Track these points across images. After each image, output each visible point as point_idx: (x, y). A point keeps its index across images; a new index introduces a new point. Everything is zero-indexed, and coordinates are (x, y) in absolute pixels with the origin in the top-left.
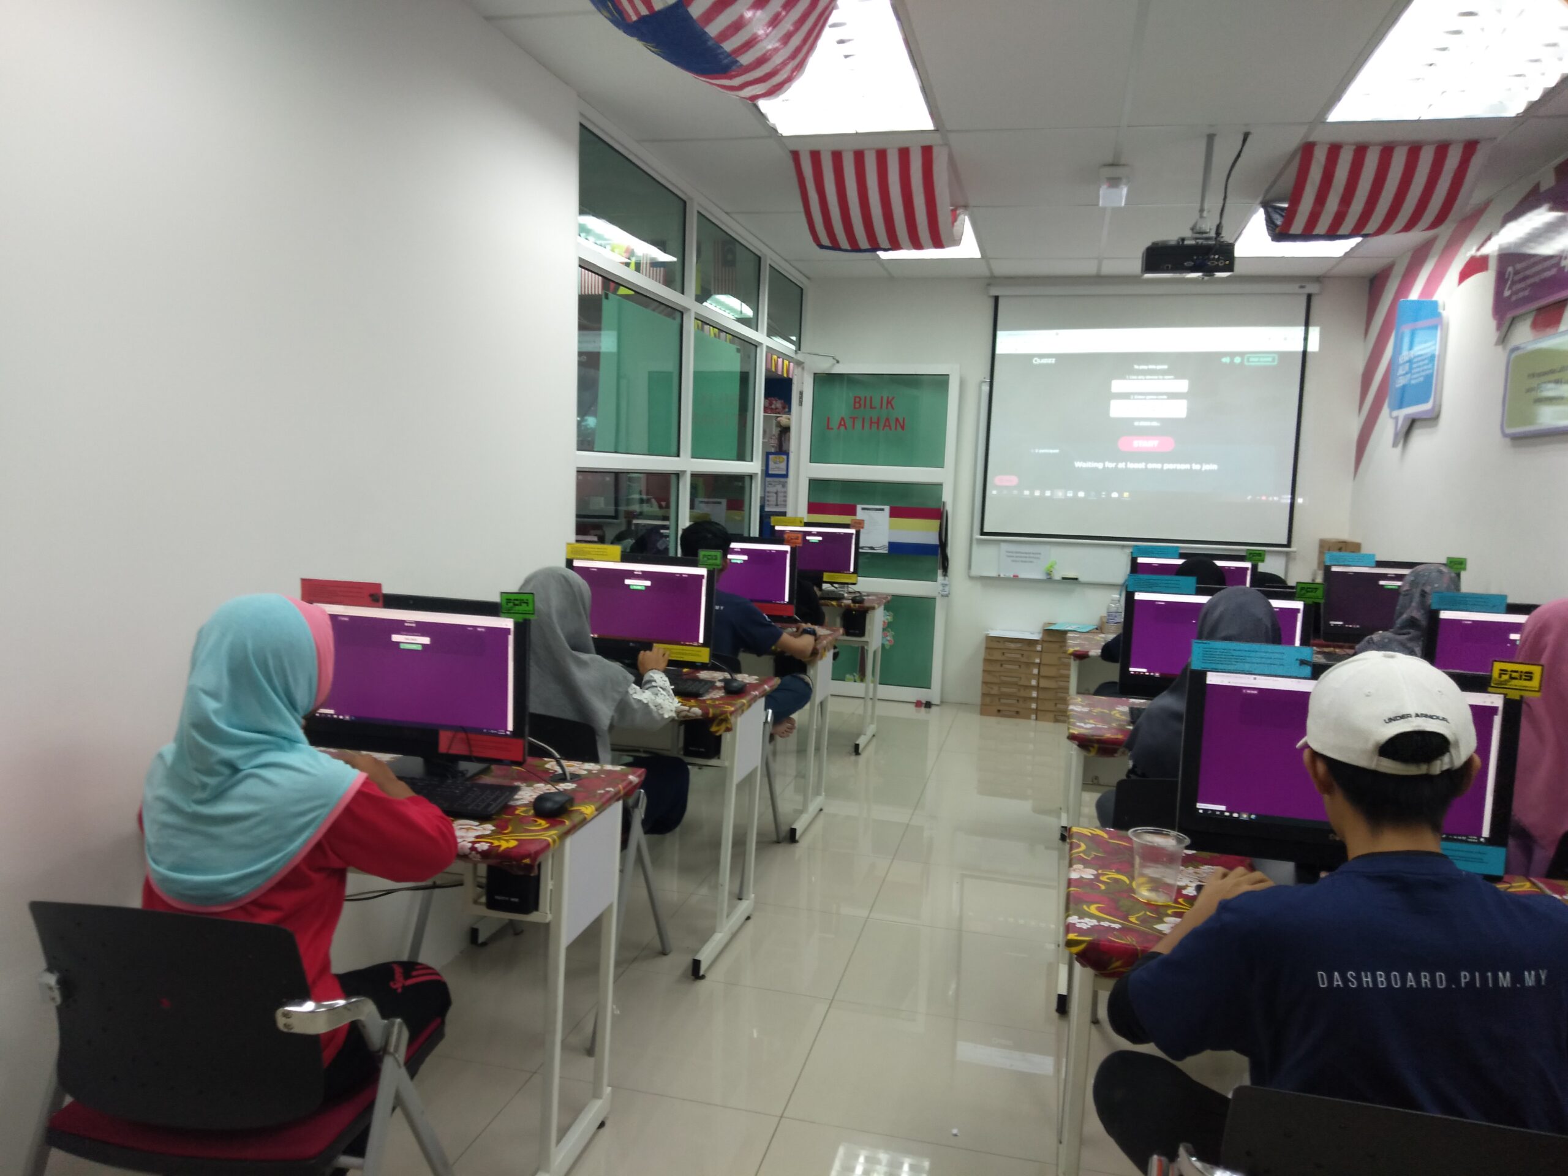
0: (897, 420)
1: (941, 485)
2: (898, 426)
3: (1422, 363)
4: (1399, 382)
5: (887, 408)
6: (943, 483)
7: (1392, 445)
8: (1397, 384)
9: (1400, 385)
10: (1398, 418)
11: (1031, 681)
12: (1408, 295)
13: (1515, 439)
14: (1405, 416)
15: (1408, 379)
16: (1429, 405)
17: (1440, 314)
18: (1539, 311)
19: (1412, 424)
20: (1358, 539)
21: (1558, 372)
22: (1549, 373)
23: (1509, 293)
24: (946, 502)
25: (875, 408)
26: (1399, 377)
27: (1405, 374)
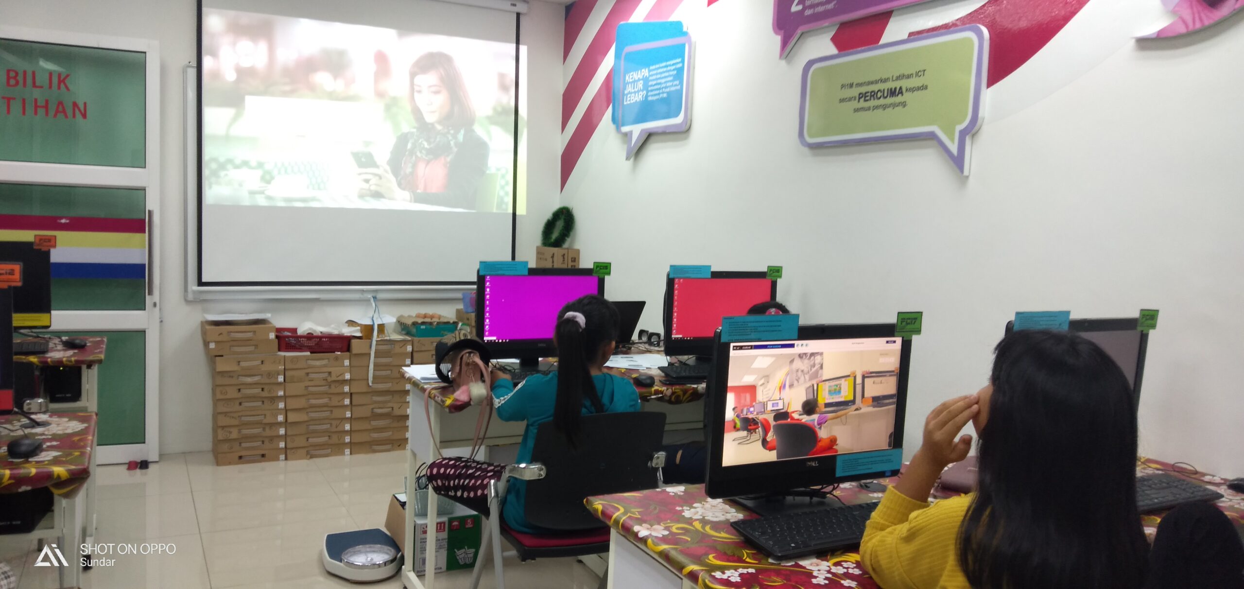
0: (75, 105)
1: (144, 189)
2: (78, 115)
3: (663, 81)
4: (628, 99)
5: (59, 88)
6: (145, 187)
7: (625, 158)
8: (626, 101)
9: (632, 102)
10: (631, 132)
11: (277, 416)
12: (628, 20)
13: (817, 148)
14: (642, 131)
15: (643, 96)
16: (679, 120)
17: (685, 34)
18: (843, 26)
19: (649, 137)
20: (577, 246)
21: (893, 81)
22: (876, 82)
23: (800, 7)
24: (153, 211)
25: (41, 87)
26: (627, 94)
27: (638, 91)
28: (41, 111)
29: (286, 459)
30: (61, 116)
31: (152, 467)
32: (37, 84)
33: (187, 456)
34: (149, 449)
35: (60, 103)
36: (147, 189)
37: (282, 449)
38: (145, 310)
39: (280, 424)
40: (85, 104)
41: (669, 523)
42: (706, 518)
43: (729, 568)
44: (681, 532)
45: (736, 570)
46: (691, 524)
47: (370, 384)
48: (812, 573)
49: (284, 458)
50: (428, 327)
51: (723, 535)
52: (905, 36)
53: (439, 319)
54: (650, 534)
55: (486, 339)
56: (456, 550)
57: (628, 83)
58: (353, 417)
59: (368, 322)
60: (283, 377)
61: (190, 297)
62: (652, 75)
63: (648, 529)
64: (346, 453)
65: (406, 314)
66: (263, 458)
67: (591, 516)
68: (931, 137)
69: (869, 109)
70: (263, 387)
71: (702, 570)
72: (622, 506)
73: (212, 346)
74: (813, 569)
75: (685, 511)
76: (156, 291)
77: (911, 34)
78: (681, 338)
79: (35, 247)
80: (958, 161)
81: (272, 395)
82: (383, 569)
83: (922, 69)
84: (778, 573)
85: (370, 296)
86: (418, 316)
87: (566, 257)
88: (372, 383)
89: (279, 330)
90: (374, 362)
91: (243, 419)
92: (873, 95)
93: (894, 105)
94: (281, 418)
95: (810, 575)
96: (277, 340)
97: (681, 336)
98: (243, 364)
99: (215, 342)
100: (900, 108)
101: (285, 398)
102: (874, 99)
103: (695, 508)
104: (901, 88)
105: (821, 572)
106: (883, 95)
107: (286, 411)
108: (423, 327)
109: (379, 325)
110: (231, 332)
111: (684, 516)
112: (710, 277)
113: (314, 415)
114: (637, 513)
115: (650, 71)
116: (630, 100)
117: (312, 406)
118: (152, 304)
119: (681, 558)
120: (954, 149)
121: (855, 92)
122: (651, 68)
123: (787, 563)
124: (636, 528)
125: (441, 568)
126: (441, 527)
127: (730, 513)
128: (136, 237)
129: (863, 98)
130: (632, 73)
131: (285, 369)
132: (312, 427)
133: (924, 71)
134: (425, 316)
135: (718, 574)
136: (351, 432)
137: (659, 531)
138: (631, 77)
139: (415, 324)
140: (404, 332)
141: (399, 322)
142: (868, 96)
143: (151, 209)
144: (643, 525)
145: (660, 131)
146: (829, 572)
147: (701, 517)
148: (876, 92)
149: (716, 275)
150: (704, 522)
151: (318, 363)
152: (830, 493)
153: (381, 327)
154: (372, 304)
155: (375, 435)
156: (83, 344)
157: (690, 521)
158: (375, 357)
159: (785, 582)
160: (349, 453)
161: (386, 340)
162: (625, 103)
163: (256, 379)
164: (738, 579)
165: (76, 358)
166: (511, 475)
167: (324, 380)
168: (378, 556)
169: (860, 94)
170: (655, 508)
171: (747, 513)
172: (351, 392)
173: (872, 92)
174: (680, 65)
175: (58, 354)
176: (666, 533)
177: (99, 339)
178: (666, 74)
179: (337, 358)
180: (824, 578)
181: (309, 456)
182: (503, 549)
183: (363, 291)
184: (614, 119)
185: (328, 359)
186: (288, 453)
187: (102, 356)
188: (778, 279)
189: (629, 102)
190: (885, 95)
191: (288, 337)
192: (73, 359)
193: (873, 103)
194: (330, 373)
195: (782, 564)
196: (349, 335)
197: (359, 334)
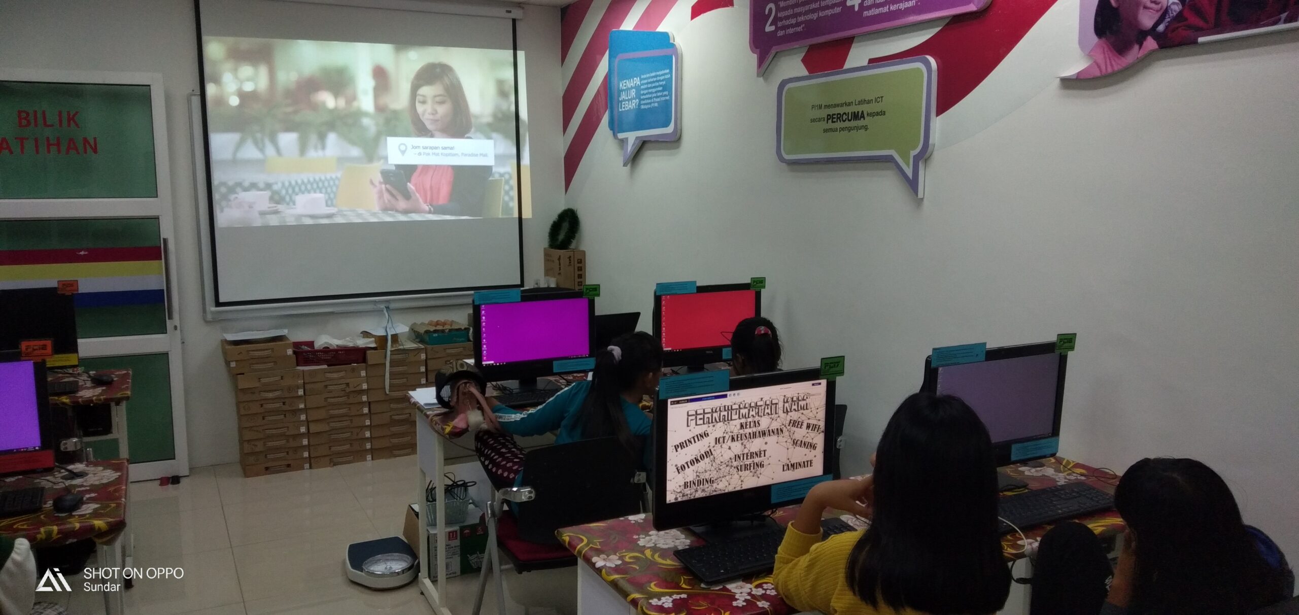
0: (86, 141)
1: (157, 218)
2: (89, 150)
3: (654, 90)
4: (623, 106)
5: (69, 125)
6: (158, 216)
7: (622, 165)
8: (621, 108)
9: (626, 109)
10: (627, 139)
11: (300, 428)
12: (620, 26)
13: (794, 164)
14: (637, 138)
15: (636, 104)
16: (670, 129)
17: (673, 46)
18: (812, 48)
19: (643, 145)
20: (582, 248)
21: (856, 105)
22: (842, 105)
23: (773, 28)
24: (167, 239)
25: (51, 126)
26: (621, 101)
27: (631, 99)
28: (54, 149)
29: (311, 467)
30: (72, 152)
31: (183, 481)
32: (48, 123)
33: (215, 469)
34: (179, 465)
35: (71, 140)
36: (160, 218)
37: (306, 458)
38: (166, 333)
39: (303, 434)
40: (95, 139)
41: (625, 552)
42: (657, 545)
43: (664, 594)
44: (632, 561)
45: (670, 596)
46: (643, 553)
47: (388, 393)
48: (735, 596)
49: (308, 467)
50: (440, 334)
51: (669, 562)
52: (865, 63)
53: (451, 326)
54: (605, 565)
55: (484, 363)
56: (468, 556)
57: (622, 91)
58: (372, 425)
59: (382, 333)
60: (302, 390)
61: (209, 317)
62: (642, 84)
63: (604, 560)
64: (368, 459)
65: (419, 322)
66: (288, 468)
67: (561, 546)
68: (889, 159)
69: (836, 130)
70: (284, 401)
71: (643, 598)
72: (586, 537)
73: (233, 364)
74: (736, 592)
75: (641, 539)
76: (176, 315)
77: (871, 61)
78: (670, 350)
79: (59, 292)
80: (913, 184)
81: (294, 408)
82: (401, 576)
83: (880, 96)
84: (705, 597)
85: (383, 306)
86: (430, 324)
87: (572, 259)
88: (389, 392)
89: (297, 345)
90: (390, 372)
91: (268, 432)
92: (840, 117)
93: (858, 128)
94: (303, 430)
95: (733, 598)
96: (294, 355)
97: (670, 349)
98: (263, 380)
99: (236, 361)
100: (863, 131)
101: (305, 410)
102: (840, 121)
103: (650, 536)
104: (863, 111)
105: (743, 594)
106: (848, 117)
107: (308, 422)
108: (435, 335)
109: (392, 336)
110: (250, 351)
111: (638, 544)
112: (696, 292)
113: (332, 425)
114: (598, 544)
115: (641, 80)
116: (624, 108)
117: (332, 417)
118: (173, 328)
119: (627, 587)
120: (909, 172)
121: (824, 113)
122: (642, 77)
123: (716, 587)
124: (594, 559)
125: (455, 573)
126: (453, 535)
127: (679, 539)
128: (154, 263)
129: (831, 120)
130: (625, 81)
131: (304, 383)
132: (333, 437)
133: (882, 97)
134: (437, 324)
135: (654, 602)
136: (370, 439)
137: (614, 561)
138: (624, 84)
139: (427, 332)
140: (418, 340)
141: (412, 329)
142: (835, 118)
143: (165, 238)
144: (600, 556)
145: (653, 139)
146: (749, 594)
147: (653, 545)
148: (842, 114)
149: (702, 289)
150: (655, 549)
151: (335, 375)
152: (769, 516)
153: (395, 338)
154: (385, 314)
155: (395, 441)
156: (110, 380)
157: (642, 550)
158: (390, 367)
159: (709, 605)
160: (370, 459)
161: (400, 349)
162: (620, 110)
163: (277, 393)
164: (670, 605)
165: (105, 397)
166: (504, 497)
167: (342, 391)
168: (397, 565)
169: (828, 115)
170: (615, 538)
171: (693, 538)
172: (369, 401)
173: (838, 114)
174: (668, 76)
175: (89, 393)
176: (619, 562)
177: (125, 372)
178: (657, 84)
179: (353, 370)
180: (744, 599)
181: (332, 464)
182: (501, 564)
183: (375, 302)
184: (611, 125)
185: (346, 371)
186: (313, 461)
187: (129, 393)
188: (762, 290)
189: (623, 110)
190: (850, 118)
191: (307, 352)
192: (102, 397)
193: (839, 125)
194: (348, 384)
195: (712, 589)
196: (364, 346)
197: (373, 345)
